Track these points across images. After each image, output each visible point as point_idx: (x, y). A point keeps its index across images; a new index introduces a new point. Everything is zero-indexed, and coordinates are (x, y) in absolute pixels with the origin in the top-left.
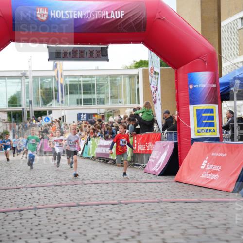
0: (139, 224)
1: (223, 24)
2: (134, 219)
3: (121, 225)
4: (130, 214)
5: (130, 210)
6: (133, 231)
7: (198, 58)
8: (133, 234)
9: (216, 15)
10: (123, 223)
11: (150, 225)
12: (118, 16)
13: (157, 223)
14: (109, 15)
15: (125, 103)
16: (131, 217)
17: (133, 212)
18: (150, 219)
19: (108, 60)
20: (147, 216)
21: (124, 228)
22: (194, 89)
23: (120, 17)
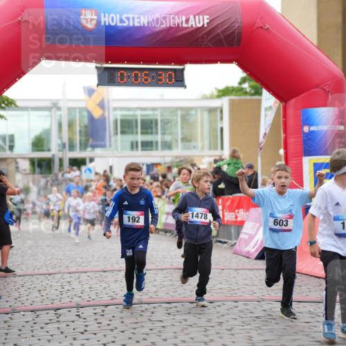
0: (233, 335)
2: (225, 326)
3: (206, 336)
4: (218, 317)
5: (218, 312)
7: (317, 86)
9: (340, 20)
10: (208, 332)
11: (251, 337)
12: (199, 23)
13: (260, 334)
14: (187, 21)
15: (203, 148)
16: (220, 324)
17: (222, 316)
18: (249, 327)
19: (185, 87)
20: (243, 322)
21: (212, 340)
22: (311, 133)
23: (203, 25)
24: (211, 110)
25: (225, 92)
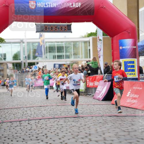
0: (90, 129)
1: (140, 10)
2: (87, 126)
3: (79, 130)
4: (85, 123)
5: (85, 121)
6: (86, 133)
7: (125, 31)
8: (86, 135)
9: (136, 5)
11: (97, 130)
12: (77, 6)
13: (101, 129)
14: (72, 5)
15: (82, 58)
16: (85, 125)
17: (86, 122)
18: (97, 126)
19: (71, 32)
20: (95, 124)
21: (81, 131)
22: (123, 49)
23: (79, 7)
24: (85, 42)
25: (90, 35)
